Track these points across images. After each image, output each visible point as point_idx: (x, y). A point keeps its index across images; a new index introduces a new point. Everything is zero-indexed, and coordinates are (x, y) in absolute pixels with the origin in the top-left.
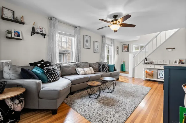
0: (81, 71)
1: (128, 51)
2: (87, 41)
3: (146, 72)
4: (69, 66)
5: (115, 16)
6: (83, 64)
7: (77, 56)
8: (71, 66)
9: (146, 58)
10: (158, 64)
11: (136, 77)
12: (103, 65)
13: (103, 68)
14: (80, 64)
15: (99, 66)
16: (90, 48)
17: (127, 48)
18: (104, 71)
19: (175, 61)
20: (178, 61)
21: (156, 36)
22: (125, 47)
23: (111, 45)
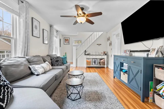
0: (39, 69)
1: (69, 44)
2: (36, 28)
3: (87, 61)
4: (19, 63)
5: (82, 8)
6: (36, 58)
7: (25, 47)
8: (22, 63)
9: (85, 51)
10: (93, 55)
11: (78, 66)
12: (56, 58)
13: (57, 61)
14: (33, 59)
15: (51, 60)
16: (39, 37)
17: (68, 41)
18: (59, 64)
19: (102, 53)
20: (103, 52)
21: (91, 35)
22: (66, 40)
23: (57, 37)
